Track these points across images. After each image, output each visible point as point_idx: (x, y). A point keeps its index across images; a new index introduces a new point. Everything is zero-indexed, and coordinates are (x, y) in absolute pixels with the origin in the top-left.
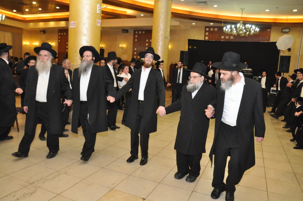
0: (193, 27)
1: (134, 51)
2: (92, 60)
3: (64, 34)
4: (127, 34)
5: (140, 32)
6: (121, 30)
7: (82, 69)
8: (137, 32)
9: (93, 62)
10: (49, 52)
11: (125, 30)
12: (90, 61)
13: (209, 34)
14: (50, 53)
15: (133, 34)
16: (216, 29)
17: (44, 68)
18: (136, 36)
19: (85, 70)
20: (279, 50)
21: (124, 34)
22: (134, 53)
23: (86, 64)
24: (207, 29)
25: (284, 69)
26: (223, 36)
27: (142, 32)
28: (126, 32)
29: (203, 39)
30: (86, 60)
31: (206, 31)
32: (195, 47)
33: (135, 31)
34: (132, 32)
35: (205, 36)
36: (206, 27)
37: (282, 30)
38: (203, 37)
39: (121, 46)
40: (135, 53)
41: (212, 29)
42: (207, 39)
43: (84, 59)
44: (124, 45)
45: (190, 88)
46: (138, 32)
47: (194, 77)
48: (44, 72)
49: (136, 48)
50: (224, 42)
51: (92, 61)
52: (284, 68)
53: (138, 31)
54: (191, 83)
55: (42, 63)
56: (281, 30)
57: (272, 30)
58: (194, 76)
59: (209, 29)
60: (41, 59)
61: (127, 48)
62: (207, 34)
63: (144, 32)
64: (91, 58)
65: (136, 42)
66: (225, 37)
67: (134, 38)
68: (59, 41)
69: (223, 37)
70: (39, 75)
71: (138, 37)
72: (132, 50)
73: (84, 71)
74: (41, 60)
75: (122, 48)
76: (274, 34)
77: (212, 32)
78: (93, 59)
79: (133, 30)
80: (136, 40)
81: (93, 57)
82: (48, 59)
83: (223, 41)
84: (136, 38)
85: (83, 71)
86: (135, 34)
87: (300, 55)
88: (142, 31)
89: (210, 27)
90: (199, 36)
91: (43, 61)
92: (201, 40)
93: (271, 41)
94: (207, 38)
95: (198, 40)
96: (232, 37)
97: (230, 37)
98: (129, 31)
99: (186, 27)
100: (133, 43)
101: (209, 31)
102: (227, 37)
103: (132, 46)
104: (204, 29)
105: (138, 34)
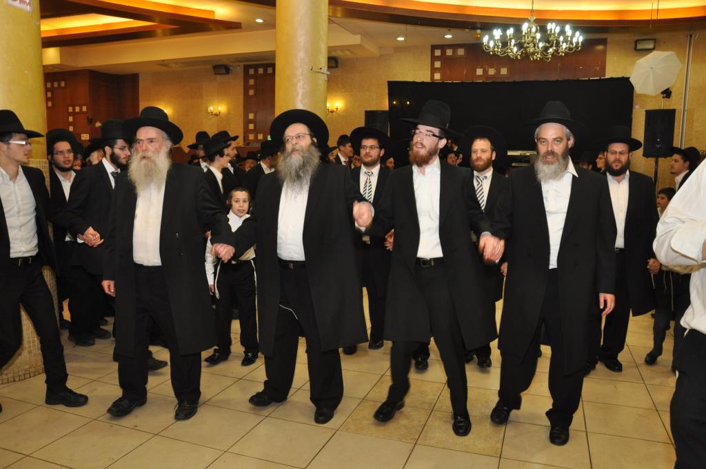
0: (399, 49)
1: (247, 122)
3: (59, 85)
4: (227, 76)
5: (261, 71)
6: (210, 67)
8: (252, 71)
10: (160, 130)
11: (221, 67)
13: (442, 64)
14: (164, 133)
15: (242, 75)
16: (461, 52)
17: (150, 174)
18: (252, 82)
21: (218, 77)
22: (248, 126)
24: (438, 53)
25: (658, 146)
26: (482, 70)
28: (223, 71)
29: (428, 79)
30: (296, 147)
31: (434, 58)
32: (408, 103)
33: (246, 68)
34: (239, 70)
35: (433, 70)
36: (434, 48)
37: (636, 46)
38: (429, 73)
39: (211, 108)
40: (251, 126)
41: (449, 52)
42: (438, 80)
44: (220, 108)
46: (256, 71)
48: (153, 184)
49: (251, 113)
50: (483, 83)
52: (658, 143)
53: (256, 67)
55: (144, 162)
56: (633, 45)
57: (608, 46)
59: (443, 53)
60: (140, 150)
61: (229, 113)
62: (438, 64)
63: (270, 70)
65: (251, 96)
66: (485, 72)
67: (246, 88)
68: (50, 104)
69: (479, 72)
70: (138, 195)
71: (255, 82)
72: (242, 119)
74: (140, 154)
75: (216, 115)
76: (615, 58)
77: (450, 58)
78: (313, 143)
79: (242, 64)
80: (251, 92)
81: (312, 137)
82: (157, 151)
83: (481, 81)
84: (251, 87)
86: (247, 76)
87: (686, 108)
88: (266, 66)
89: (443, 47)
90: (418, 71)
91: (144, 157)
92: (423, 82)
93: (607, 76)
94: (437, 76)
95: (414, 83)
96: (504, 71)
97: (498, 71)
98: (231, 68)
99: (380, 48)
100: (242, 100)
101: (443, 58)
102: (492, 72)
103: (242, 108)
104: (430, 53)
105: (256, 77)
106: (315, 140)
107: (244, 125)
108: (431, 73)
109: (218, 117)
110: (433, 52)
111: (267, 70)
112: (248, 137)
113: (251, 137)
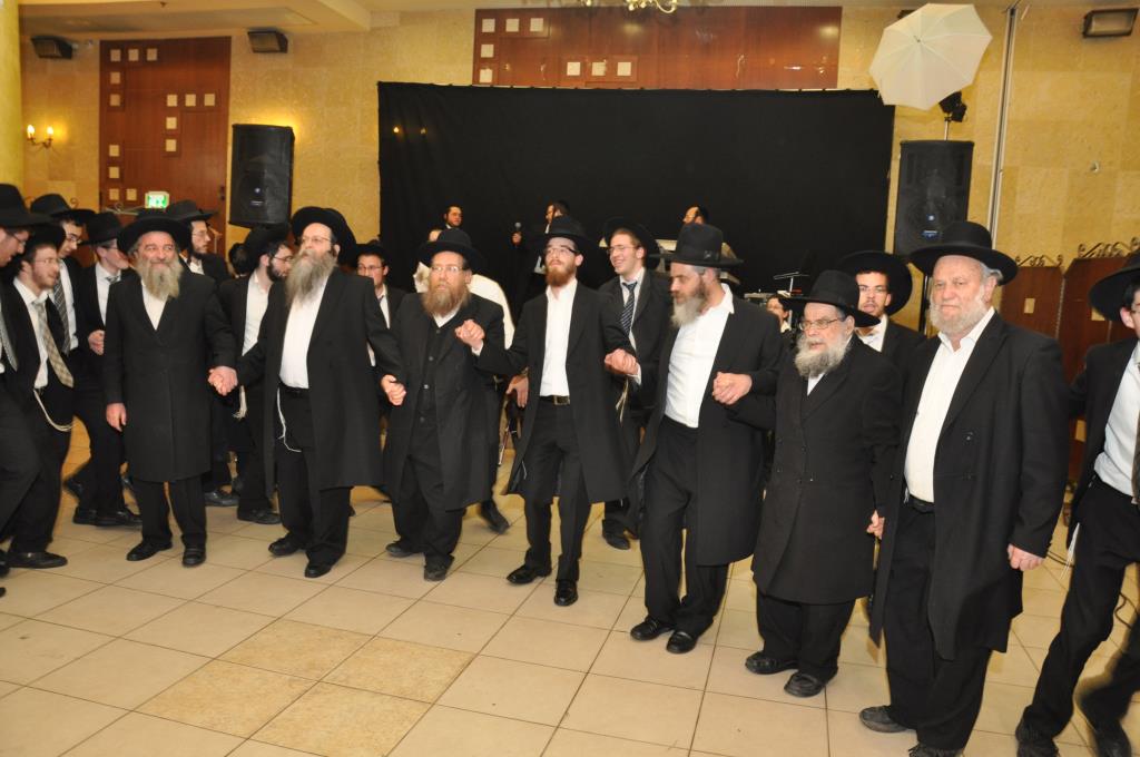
0: (411, 16)
1: (106, 162)
2: (330, 252)
4: (68, 63)
5: (134, 55)
6: (26, 40)
7: (299, 282)
8: (116, 56)
9: (336, 259)
12: (322, 257)
13: (496, 52)
15: (96, 63)
16: (537, 25)
18: (116, 78)
19: (308, 287)
20: (892, 108)
22: (108, 172)
23: (309, 265)
24: (489, 26)
26: (578, 65)
27: (143, 55)
28: (57, 50)
29: (467, 81)
30: (309, 252)
31: (481, 38)
32: (423, 131)
33: (106, 47)
34: (89, 49)
35: (479, 63)
36: (481, 14)
38: (469, 67)
40: (114, 172)
41: (512, 26)
42: (487, 83)
43: (303, 248)
44: (52, 129)
45: (807, 363)
46: (124, 55)
47: (820, 322)
49: (114, 143)
51: (329, 257)
53: (123, 46)
54: (812, 345)
58: (819, 317)
59: (500, 26)
61: (70, 143)
62: (487, 51)
63: (152, 55)
64: (326, 246)
65: (115, 108)
66: (586, 69)
67: (106, 90)
69: (573, 69)
71: (123, 78)
72: (96, 156)
73: (303, 287)
75: (44, 144)
76: (859, 50)
77: (513, 37)
78: (332, 252)
79: (97, 37)
80: (115, 100)
81: (333, 242)
83: (574, 87)
84: (115, 89)
85: (300, 289)
86: (106, 65)
88: (143, 46)
89: (500, 15)
92: (450, 87)
93: (841, 86)
94: (486, 77)
95: (432, 86)
96: (624, 69)
97: (612, 68)
98: (75, 46)
99: (372, 13)
100: (97, 114)
101: (498, 37)
102: (599, 69)
103: (96, 132)
104: (472, 26)
105: (123, 66)
106: (337, 248)
107: (101, 170)
108: (474, 68)
109: (51, 149)
110: (478, 24)
111: (145, 53)
112: (108, 195)
113: (114, 194)
